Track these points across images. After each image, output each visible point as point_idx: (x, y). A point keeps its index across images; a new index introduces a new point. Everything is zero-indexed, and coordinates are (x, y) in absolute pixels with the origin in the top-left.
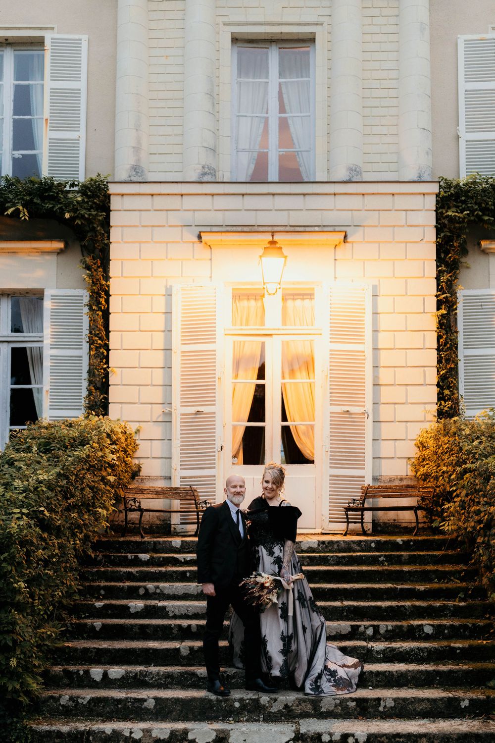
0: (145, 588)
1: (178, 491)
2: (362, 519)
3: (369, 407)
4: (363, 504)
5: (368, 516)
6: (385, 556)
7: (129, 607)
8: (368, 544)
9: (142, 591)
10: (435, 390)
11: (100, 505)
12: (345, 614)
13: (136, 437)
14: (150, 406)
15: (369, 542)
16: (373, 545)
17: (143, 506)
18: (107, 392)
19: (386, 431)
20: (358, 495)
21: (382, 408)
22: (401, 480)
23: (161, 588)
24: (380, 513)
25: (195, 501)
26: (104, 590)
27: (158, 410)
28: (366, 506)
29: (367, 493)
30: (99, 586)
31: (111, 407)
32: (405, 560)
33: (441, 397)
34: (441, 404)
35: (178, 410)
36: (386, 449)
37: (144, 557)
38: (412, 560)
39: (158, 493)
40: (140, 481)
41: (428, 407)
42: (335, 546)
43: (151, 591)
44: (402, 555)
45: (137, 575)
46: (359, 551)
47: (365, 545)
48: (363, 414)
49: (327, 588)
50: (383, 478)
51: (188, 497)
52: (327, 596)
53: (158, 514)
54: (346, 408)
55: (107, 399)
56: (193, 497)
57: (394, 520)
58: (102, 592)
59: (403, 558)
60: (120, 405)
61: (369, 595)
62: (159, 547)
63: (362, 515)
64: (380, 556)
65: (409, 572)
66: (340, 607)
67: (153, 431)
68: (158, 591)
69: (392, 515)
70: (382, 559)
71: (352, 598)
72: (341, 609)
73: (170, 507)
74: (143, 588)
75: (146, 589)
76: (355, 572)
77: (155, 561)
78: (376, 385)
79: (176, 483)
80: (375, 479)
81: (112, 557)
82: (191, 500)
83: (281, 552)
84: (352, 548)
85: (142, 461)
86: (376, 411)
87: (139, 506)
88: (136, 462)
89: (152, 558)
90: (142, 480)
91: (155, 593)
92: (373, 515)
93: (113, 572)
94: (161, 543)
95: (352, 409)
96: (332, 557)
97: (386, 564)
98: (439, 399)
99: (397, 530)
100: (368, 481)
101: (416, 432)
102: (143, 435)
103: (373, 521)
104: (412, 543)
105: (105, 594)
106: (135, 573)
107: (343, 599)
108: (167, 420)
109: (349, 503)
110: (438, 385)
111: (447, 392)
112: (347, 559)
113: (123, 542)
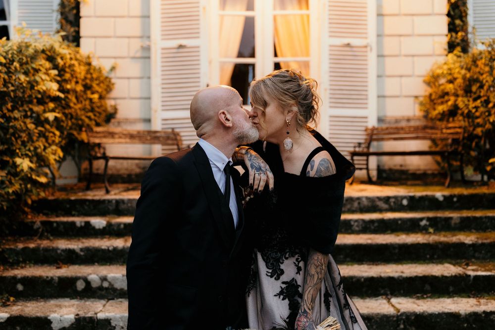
0: (85, 280)
1: (158, 134)
2: (367, 164)
3: (372, 39)
4: (368, 147)
5: (373, 161)
6: (429, 219)
7: (49, 320)
8: (398, 200)
9: (80, 285)
10: (445, 20)
11: (27, 152)
12: (402, 326)
13: (112, 75)
14: (126, 40)
15: (399, 199)
16: (405, 202)
17: (110, 153)
18: (78, 26)
19: (391, 66)
20: (361, 138)
21: (386, 40)
22: (408, 120)
23: (109, 280)
24: (385, 159)
25: (178, 145)
26: (23, 284)
27: (136, 44)
28: (372, 150)
29: (373, 135)
30: (14, 278)
31: (83, 41)
32: (455, 224)
33: (452, 28)
34: (452, 36)
35: (159, 43)
36: (391, 87)
37: (98, 222)
38: (466, 225)
39: (133, 137)
40: (116, 124)
41: (437, 39)
42: (356, 204)
43: (94, 285)
44: (451, 218)
45: (82, 253)
46: (387, 210)
47: (394, 202)
48: (366, 47)
49: (363, 277)
50: (388, 119)
51: (170, 142)
52: (364, 290)
53: (137, 161)
54: (346, 41)
55: (78, 32)
56: (175, 142)
57: (401, 166)
58: (20, 287)
59: (453, 222)
60: (93, 40)
61: (428, 287)
62: (122, 207)
63: (367, 160)
64: (421, 219)
65: (473, 245)
66: (393, 316)
67: (131, 69)
68: (106, 285)
69: (398, 160)
70: (423, 223)
71: (402, 292)
72: (395, 319)
73: (150, 153)
74: (82, 281)
75: (88, 283)
76: (397, 246)
77: (113, 229)
78: (380, 15)
79: (157, 125)
80: (380, 120)
81: (55, 225)
82: (173, 144)
83: (298, 273)
84: (378, 206)
85: (118, 102)
86: (380, 45)
87: (104, 154)
88: (112, 102)
89: (109, 225)
90: (119, 123)
91: (101, 288)
92: (378, 161)
93: (46, 250)
94: (126, 202)
95: (355, 42)
96: (356, 221)
97: (431, 230)
98: (450, 30)
99: (404, 177)
100: (372, 123)
101: (425, 67)
102: (119, 73)
103: (378, 166)
104: (455, 199)
105: (24, 290)
106: (78, 251)
107: (389, 292)
108: (145, 54)
109: (355, 147)
110: (449, 15)
111: (458, 22)
112: (376, 224)
113: (76, 201)
